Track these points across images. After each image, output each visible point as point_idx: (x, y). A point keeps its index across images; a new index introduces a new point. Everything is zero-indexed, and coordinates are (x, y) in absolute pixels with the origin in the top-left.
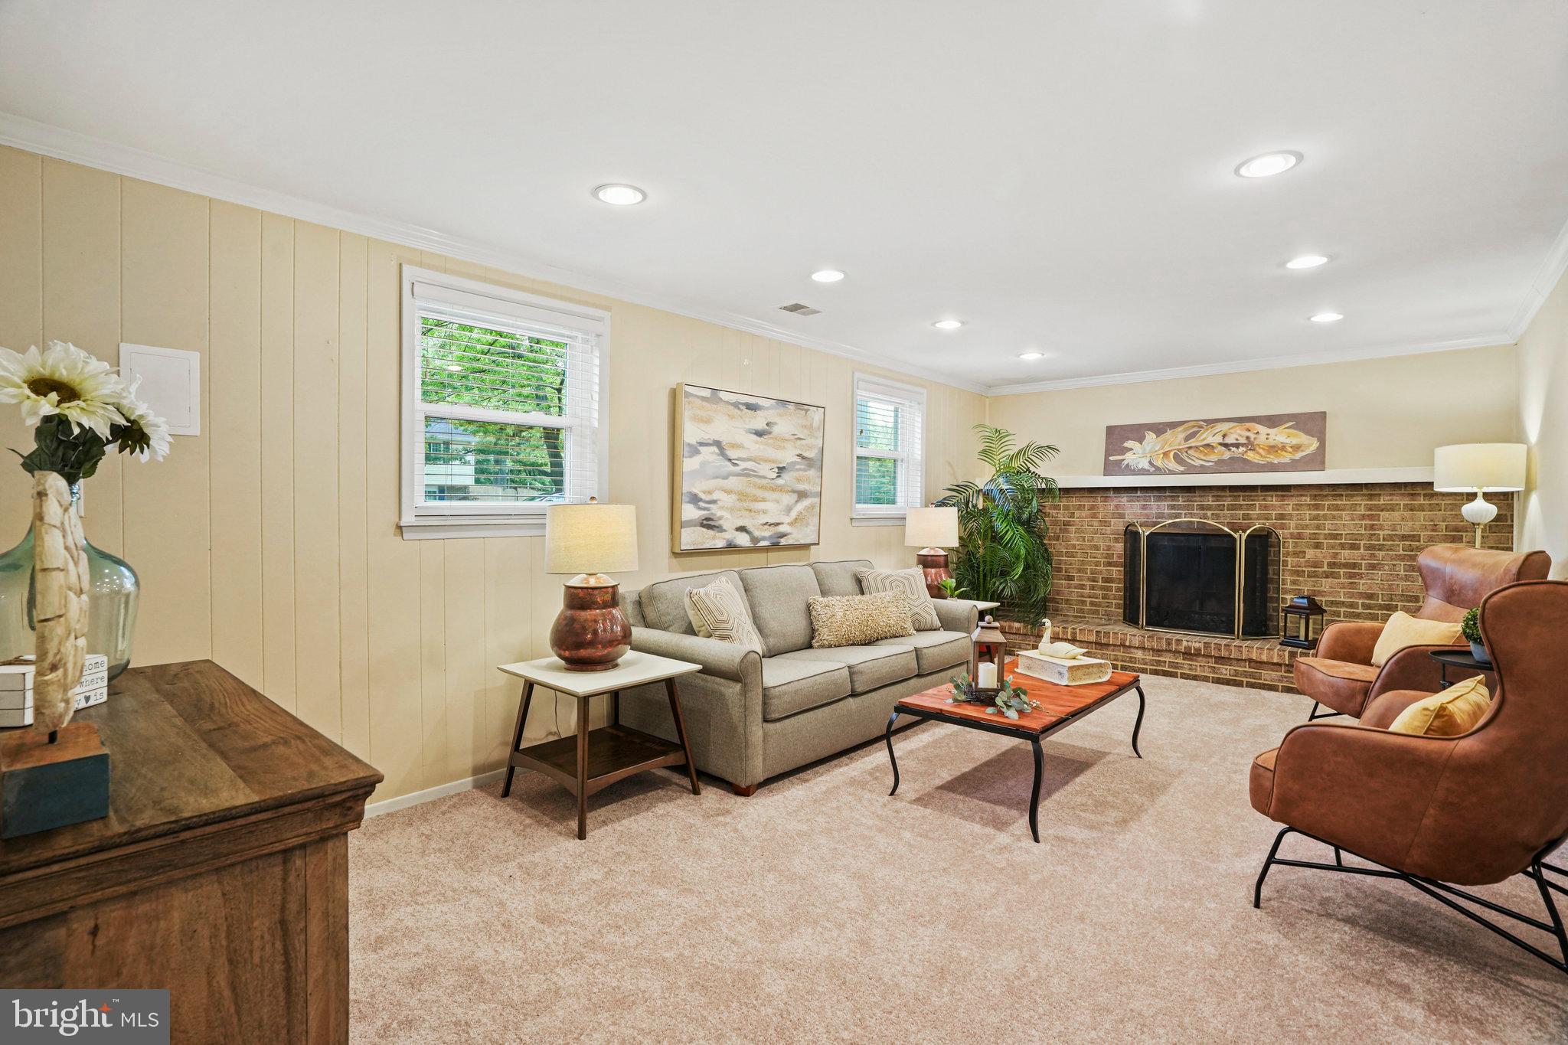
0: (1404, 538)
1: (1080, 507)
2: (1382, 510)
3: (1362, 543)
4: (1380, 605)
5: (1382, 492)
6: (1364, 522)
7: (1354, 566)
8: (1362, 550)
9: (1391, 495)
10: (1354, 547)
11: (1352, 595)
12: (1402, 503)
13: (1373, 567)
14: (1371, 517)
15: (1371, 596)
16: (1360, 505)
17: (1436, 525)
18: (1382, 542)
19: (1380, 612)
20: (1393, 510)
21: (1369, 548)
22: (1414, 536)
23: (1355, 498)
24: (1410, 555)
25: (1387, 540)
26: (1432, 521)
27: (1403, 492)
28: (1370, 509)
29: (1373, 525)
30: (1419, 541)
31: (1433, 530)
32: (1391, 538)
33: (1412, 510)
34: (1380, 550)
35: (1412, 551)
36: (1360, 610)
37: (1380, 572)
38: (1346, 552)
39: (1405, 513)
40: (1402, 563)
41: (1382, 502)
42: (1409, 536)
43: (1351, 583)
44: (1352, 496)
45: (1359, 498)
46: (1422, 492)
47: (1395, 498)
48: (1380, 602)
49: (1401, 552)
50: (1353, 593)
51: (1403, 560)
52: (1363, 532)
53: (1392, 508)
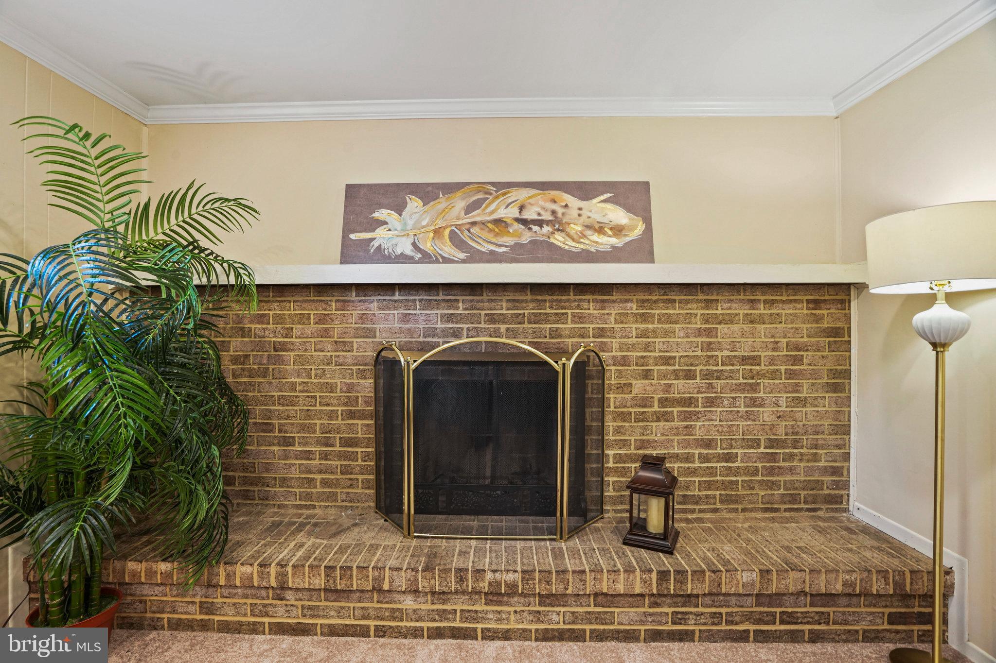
0: (745, 360)
1: (303, 319)
2: (720, 323)
3: (699, 368)
4: (719, 454)
5: (719, 297)
6: (700, 340)
7: (690, 402)
8: (698, 380)
9: (730, 301)
10: (689, 375)
11: (687, 444)
12: (741, 312)
13: (711, 402)
14: (709, 332)
15: (709, 444)
16: (696, 315)
17: (777, 343)
18: (720, 368)
19: (718, 465)
20: (732, 323)
21: (708, 375)
22: (754, 358)
23: (689, 306)
24: (750, 385)
25: (727, 365)
26: (773, 337)
27: (742, 297)
28: (707, 322)
29: (711, 343)
30: (760, 365)
31: (774, 350)
32: (729, 361)
33: (752, 322)
34: (718, 378)
35: (752, 378)
36: (697, 464)
37: (719, 409)
38: (680, 383)
39: (744, 326)
40: (743, 396)
41: (719, 311)
42: (749, 357)
43: (686, 427)
44: (687, 302)
45: (694, 306)
46: (763, 298)
47: (734, 305)
48: (719, 451)
49: (742, 381)
50: (688, 441)
51: (743, 391)
52: (699, 353)
53: (730, 320)
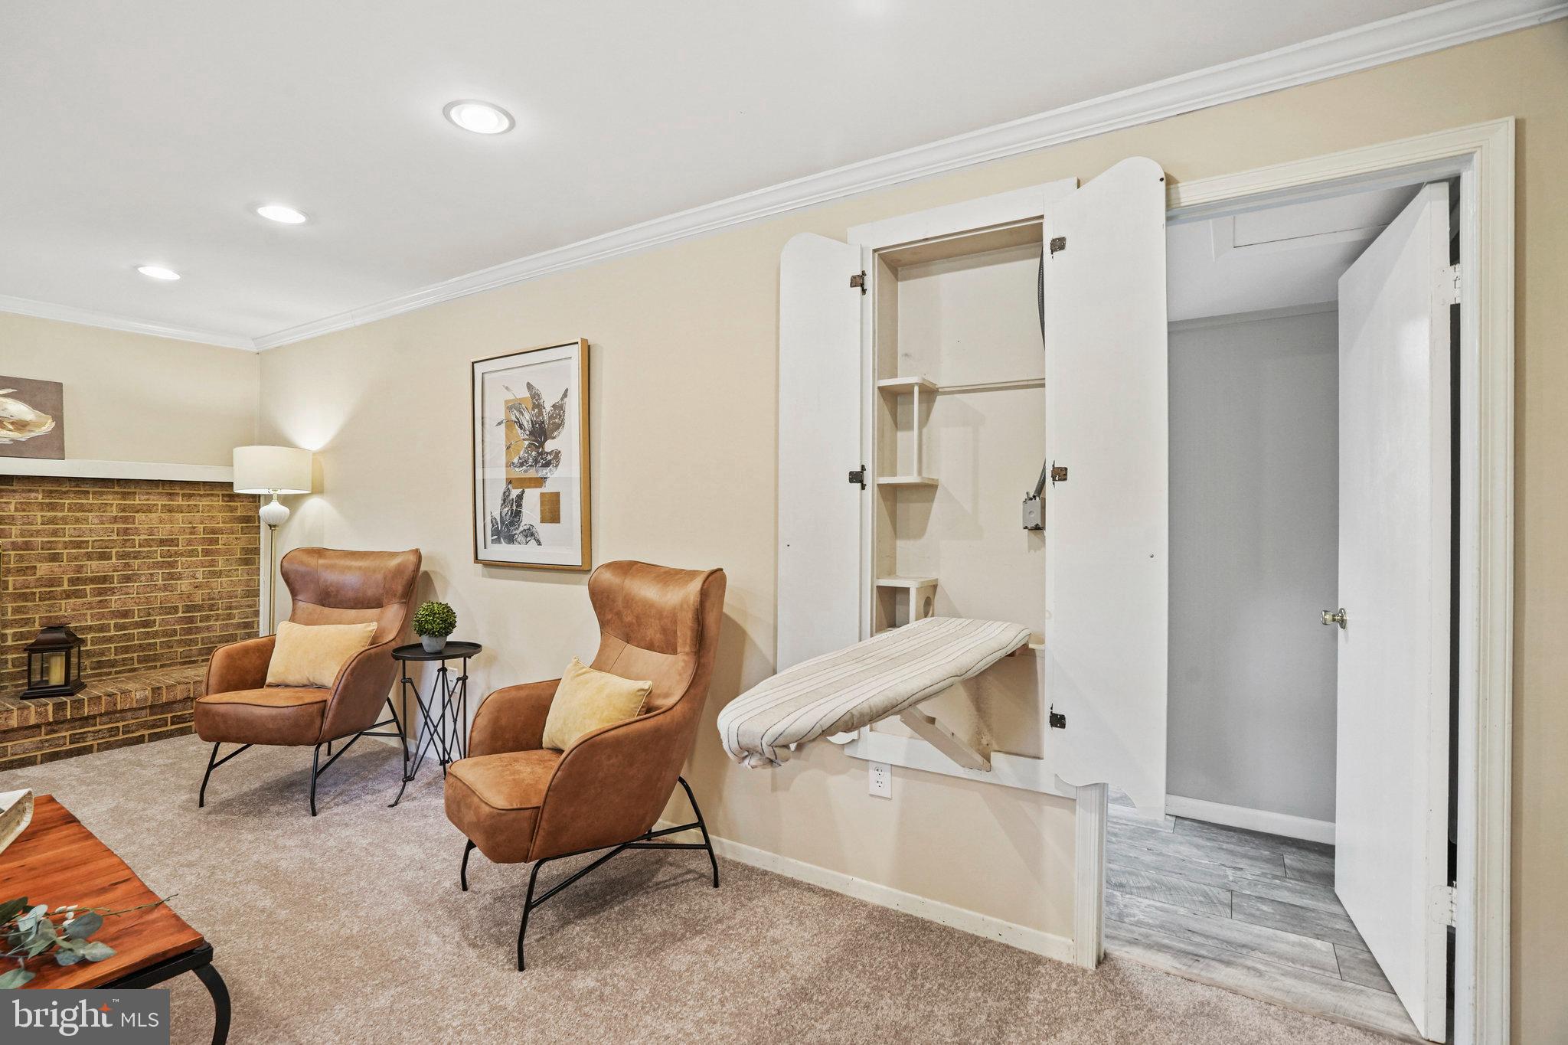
0: (162, 542)
2: (138, 512)
3: (114, 551)
4: (137, 622)
5: (137, 490)
6: (116, 526)
7: (104, 579)
8: (114, 560)
9: (148, 493)
10: (104, 556)
11: (102, 616)
12: (160, 503)
13: (127, 579)
14: (125, 520)
15: (125, 614)
16: (112, 505)
17: (194, 528)
18: (137, 549)
19: (136, 631)
20: (150, 512)
21: (121, 556)
22: (172, 540)
23: (105, 497)
24: (168, 562)
25: (144, 547)
26: (190, 523)
27: (160, 490)
28: (124, 510)
29: (127, 529)
30: (178, 546)
31: (191, 533)
32: (147, 543)
33: (170, 511)
34: (135, 558)
35: (170, 557)
36: (112, 633)
37: (136, 584)
38: (94, 564)
39: (162, 515)
40: (160, 572)
41: (137, 502)
42: (167, 540)
43: (101, 601)
44: (102, 494)
45: (110, 497)
46: (181, 492)
47: (152, 497)
48: (136, 619)
49: (159, 559)
50: (103, 613)
51: (161, 567)
52: (115, 537)
53: (149, 509)
